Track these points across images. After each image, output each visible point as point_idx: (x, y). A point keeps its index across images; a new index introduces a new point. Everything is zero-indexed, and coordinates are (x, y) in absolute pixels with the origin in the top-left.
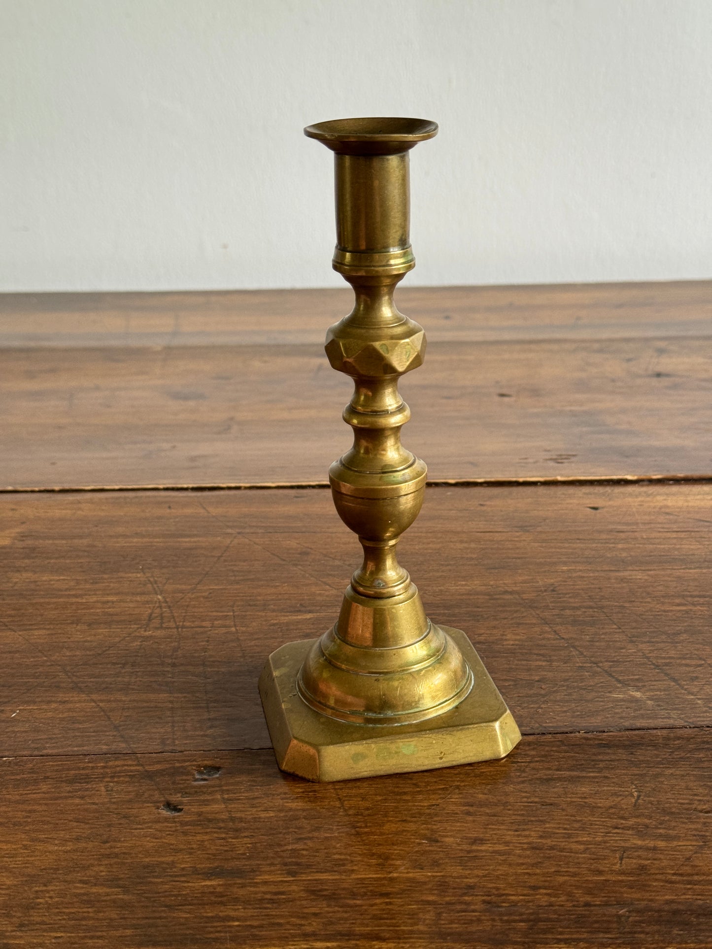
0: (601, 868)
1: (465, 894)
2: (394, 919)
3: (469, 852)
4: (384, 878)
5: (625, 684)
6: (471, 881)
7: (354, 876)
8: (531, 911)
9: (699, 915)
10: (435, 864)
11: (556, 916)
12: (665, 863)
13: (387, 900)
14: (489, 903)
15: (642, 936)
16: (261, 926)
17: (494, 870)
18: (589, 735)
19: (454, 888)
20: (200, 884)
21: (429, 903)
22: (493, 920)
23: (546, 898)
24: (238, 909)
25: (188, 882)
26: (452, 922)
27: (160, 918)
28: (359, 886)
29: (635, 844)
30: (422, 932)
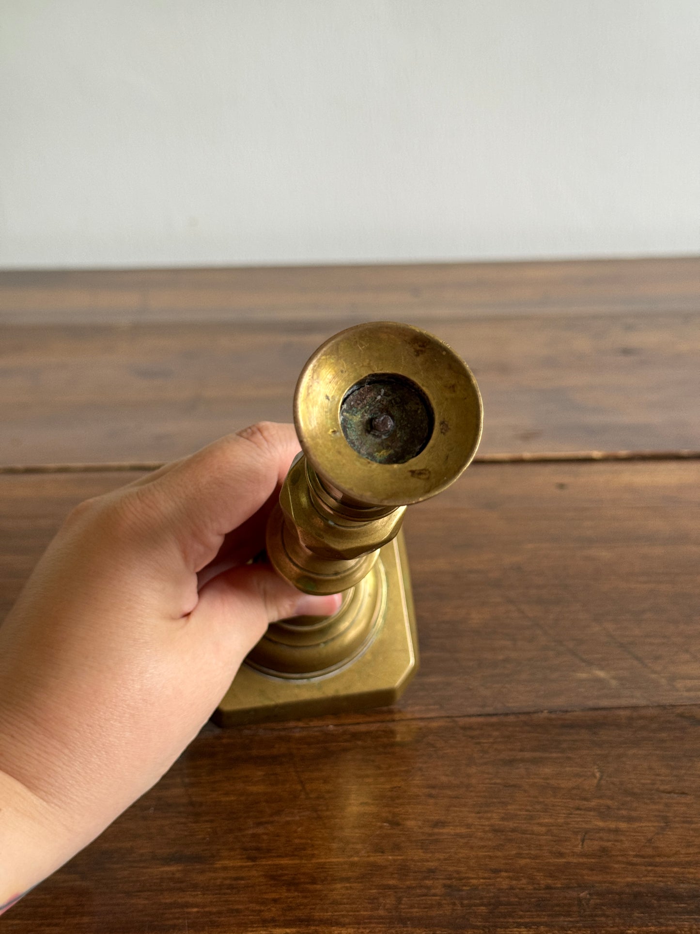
0: (563, 850)
1: (425, 878)
2: (354, 903)
3: (430, 835)
4: (345, 863)
5: (590, 663)
6: (432, 864)
7: (314, 861)
8: (492, 894)
9: (660, 896)
10: (397, 847)
11: (516, 900)
12: (627, 844)
13: (348, 885)
14: (450, 886)
15: (603, 919)
16: (220, 913)
17: (456, 853)
18: (553, 716)
19: (415, 872)
20: (160, 869)
21: (389, 887)
22: (454, 904)
23: (507, 882)
24: (197, 895)
25: (147, 868)
26: (412, 907)
27: (118, 905)
28: (319, 870)
29: (596, 825)
30: (381, 917)
